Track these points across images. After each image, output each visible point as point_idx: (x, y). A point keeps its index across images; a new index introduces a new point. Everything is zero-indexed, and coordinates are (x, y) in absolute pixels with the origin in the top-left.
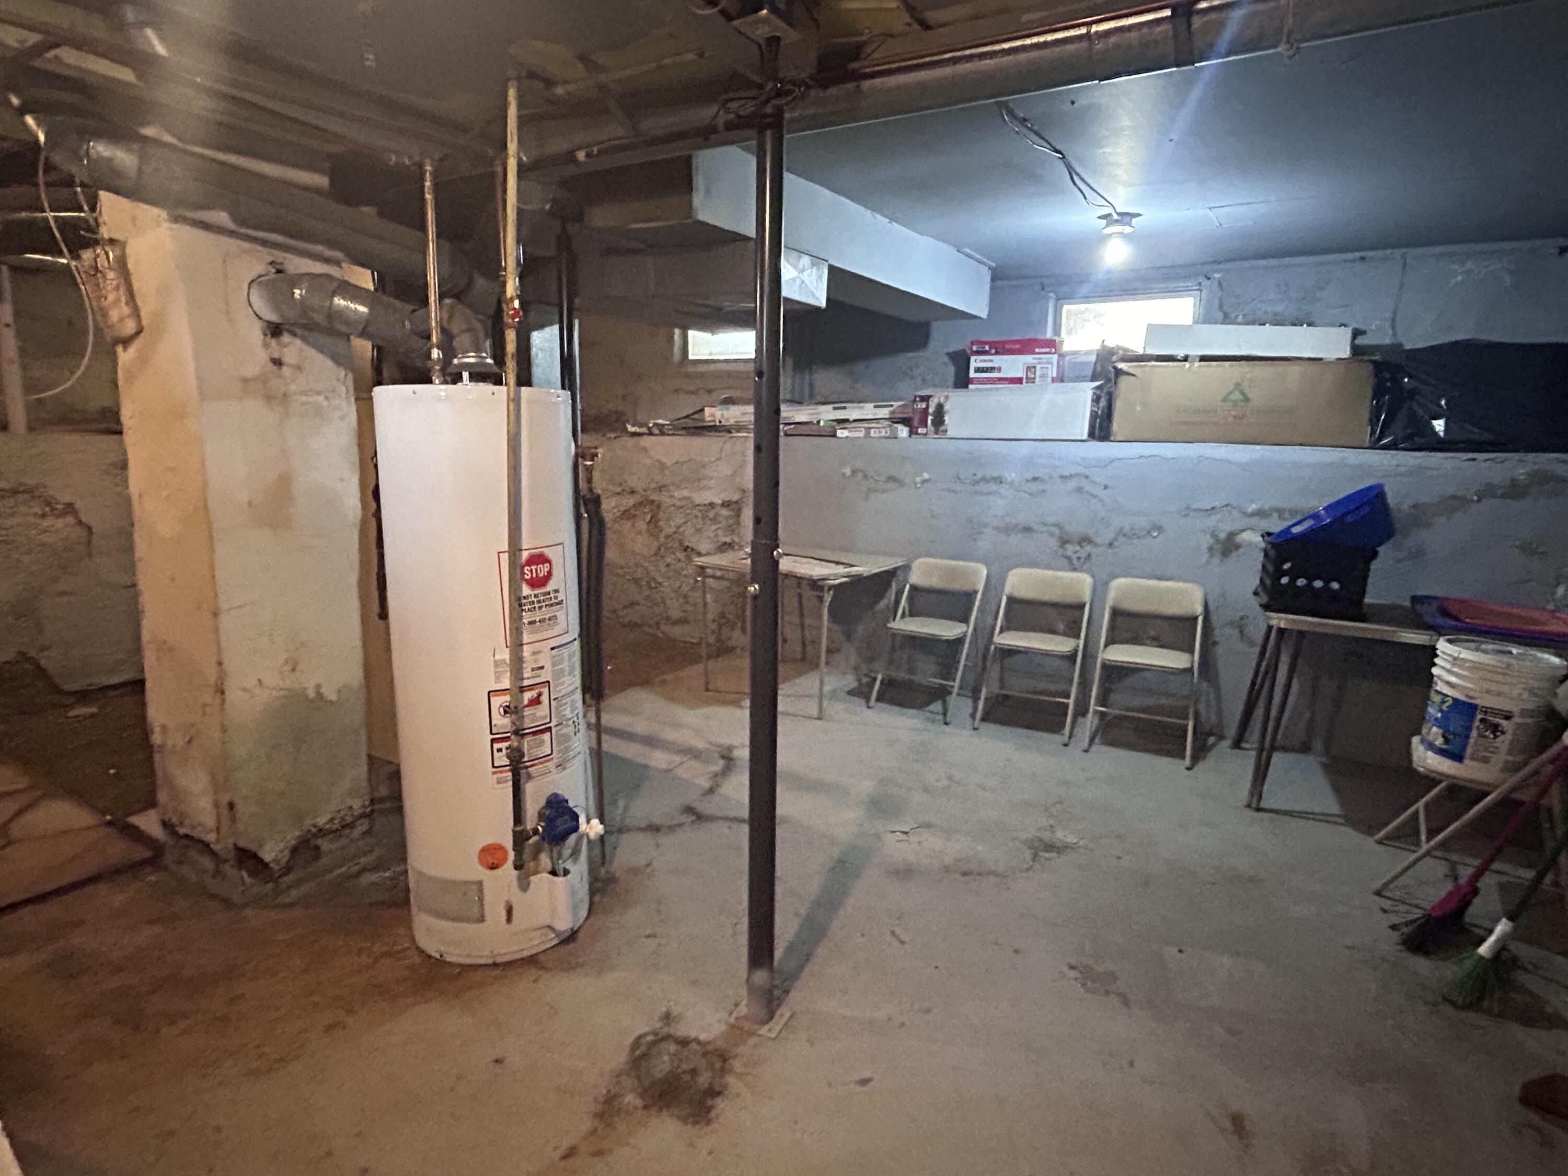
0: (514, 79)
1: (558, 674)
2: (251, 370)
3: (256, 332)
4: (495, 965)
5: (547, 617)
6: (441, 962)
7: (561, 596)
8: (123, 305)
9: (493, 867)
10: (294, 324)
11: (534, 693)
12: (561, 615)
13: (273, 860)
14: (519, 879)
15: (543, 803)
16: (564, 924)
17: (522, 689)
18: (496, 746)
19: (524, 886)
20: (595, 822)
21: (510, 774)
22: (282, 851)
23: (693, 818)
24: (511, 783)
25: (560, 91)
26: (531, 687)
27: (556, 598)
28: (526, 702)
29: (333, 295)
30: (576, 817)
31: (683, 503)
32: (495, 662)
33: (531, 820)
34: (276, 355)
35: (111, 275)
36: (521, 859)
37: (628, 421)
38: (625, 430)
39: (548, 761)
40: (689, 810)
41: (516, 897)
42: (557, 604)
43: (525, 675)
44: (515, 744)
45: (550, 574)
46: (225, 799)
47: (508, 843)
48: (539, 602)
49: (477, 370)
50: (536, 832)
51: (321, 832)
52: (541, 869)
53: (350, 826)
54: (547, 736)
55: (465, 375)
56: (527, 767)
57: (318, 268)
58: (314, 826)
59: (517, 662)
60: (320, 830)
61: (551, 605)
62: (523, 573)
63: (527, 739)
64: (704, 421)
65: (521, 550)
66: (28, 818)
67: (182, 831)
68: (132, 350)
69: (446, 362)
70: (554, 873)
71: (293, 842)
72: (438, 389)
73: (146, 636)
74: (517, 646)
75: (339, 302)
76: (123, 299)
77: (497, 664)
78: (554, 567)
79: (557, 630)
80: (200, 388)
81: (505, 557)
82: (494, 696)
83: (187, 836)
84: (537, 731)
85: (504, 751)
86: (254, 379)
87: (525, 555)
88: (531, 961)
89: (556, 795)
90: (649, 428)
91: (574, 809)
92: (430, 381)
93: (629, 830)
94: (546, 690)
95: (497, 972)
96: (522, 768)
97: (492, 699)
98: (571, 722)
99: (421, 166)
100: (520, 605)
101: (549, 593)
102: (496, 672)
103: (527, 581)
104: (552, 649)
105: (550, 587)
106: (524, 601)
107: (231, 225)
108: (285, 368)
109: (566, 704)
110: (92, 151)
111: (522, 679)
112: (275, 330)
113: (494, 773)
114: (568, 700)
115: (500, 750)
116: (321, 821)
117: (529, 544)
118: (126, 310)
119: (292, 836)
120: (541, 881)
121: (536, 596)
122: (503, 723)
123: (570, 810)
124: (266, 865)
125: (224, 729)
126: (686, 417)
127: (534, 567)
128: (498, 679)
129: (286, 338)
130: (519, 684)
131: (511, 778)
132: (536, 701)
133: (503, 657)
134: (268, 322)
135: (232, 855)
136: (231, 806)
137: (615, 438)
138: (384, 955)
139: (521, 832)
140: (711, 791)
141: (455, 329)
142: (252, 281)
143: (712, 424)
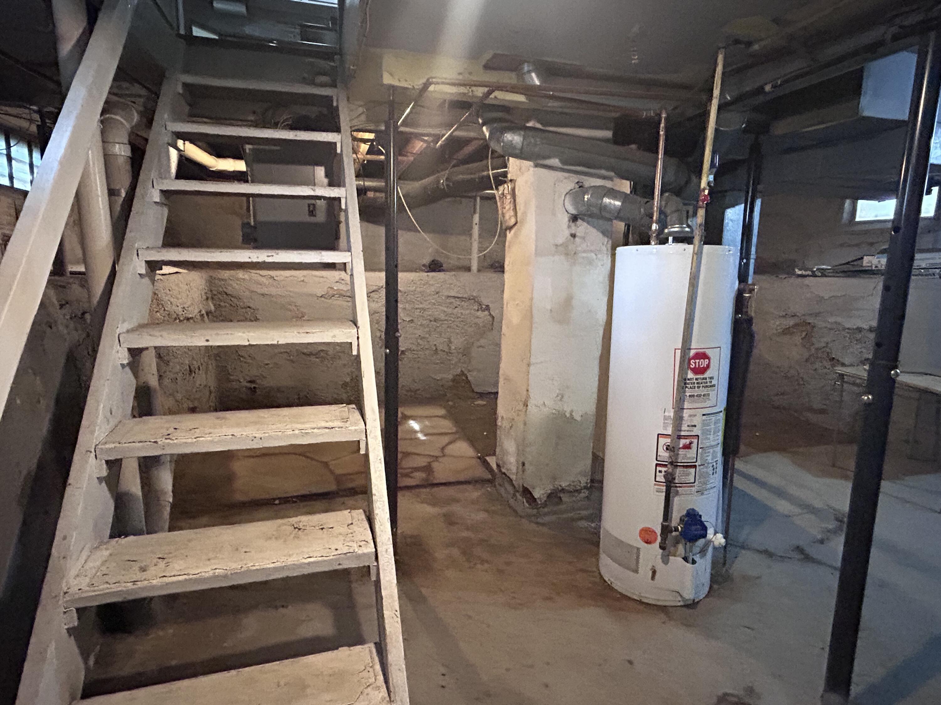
0: (723, 48)
1: (706, 432)
2: (560, 241)
3: (565, 219)
4: (641, 602)
5: (702, 394)
6: (610, 587)
7: (714, 382)
8: (512, 211)
9: (648, 542)
10: (585, 215)
11: (687, 441)
12: (712, 394)
13: (538, 498)
14: (663, 556)
15: (685, 512)
16: (689, 594)
17: (679, 437)
18: (659, 468)
19: (665, 560)
20: (720, 536)
21: (665, 488)
22: (543, 494)
23: (803, 557)
24: (664, 494)
25: (756, 47)
26: (686, 437)
27: (711, 382)
28: (681, 446)
29: (604, 197)
30: (705, 529)
31: (834, 326)
32: (665, 416)
33: (675, 521)
34: (573, 232)
35: (509, 197)
36: (665, 543)
37: (797, 266)
38: (794, 274)
39: (691, 486)
40: (799, 549)
41: (660, 566)
42: (711, 386)
43: (683, 428)
44: (670, 470)
45: (708, 366)
46: (521, 460)
47: (658, 531)
48: (697, 383)
49: (678, 235)
50: (676, 529)
51: (563, 490)
52: (678, 553)
53: (578, 491)
54: (693, 470)
55: (671, 239)
56: (676, 487)
57: (598, 182)
58: (560, 486)
59: (678, 419)
60: (563, 489)
61: (707, 386)
62: (689, 363)
63: (678, 470)
64: (862, 266)
65: (690, 349)
66: (451, 446)
67: (503, 470)
68: (513, 231)
69: (660, 231)
70: (685, 559)
71: (549, 492)
72: (653, 248)
73: (501, 372)
74: (679, 409)
75: (606, 200)
76: (512, 208)
77: (665, 418)
78: (712, 361)
79: (708, 404)
80: (536, 250)
81: (678, 353)
82: (661, 437)
83: (504, 474)
84: (687, 466)
85: (663, 473)
86: (561, 245)
87: (692, 353)
88: (663, 609)
89: (693, 510)
90: (813, 272)
91: (705, 523)
92: (648, 243)
93: (749, 549)
94: (695, 441)
95: (642, 607)
96: (673, 487)
97: (660, 439)
98: (711, 465)
99: (659, 115)
100: (685, 384)
101: (706, 379)
102: (664, 423)
103: (692, 369)
104: (704, 415)
105: (707, 374)
106: (688, 381)
107: (560, 165)
108: (577, 239)
109: (709, 452)
110: (505, 139)
111: (681, 431)
112: (574, 219)
113: (655, 484)
114: (711, 450)
115: (660, 472)
116: (564, 484)
117: (696, 345)
118: (512, 213)
119: (549, 488)
120: (677, 561)
121: (697, 379)
122: (664, 455)
123: (702, 522)
124: (535, 500)
125: (525, 424)
126: (848, 263)
127: (697, 361)
128: (665, 428)
129: (579, 222)
130: (678, 433)
131: (664, 490)
132: (688, 447)
133: (670, 415)
134: (572, 214)
135: (521, 489)
136: (523, 464)
137: (785, 278)
138: (582, 570)
139: (668, 526)
140: (822, 542)
141: (668, 211)
142: (567, 193)
143: (870, 268)
